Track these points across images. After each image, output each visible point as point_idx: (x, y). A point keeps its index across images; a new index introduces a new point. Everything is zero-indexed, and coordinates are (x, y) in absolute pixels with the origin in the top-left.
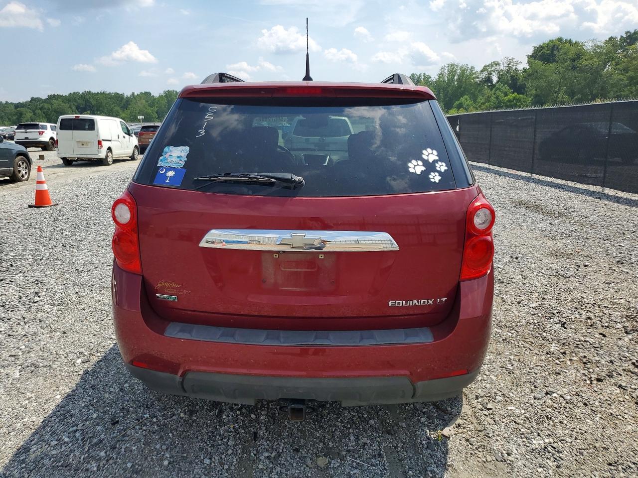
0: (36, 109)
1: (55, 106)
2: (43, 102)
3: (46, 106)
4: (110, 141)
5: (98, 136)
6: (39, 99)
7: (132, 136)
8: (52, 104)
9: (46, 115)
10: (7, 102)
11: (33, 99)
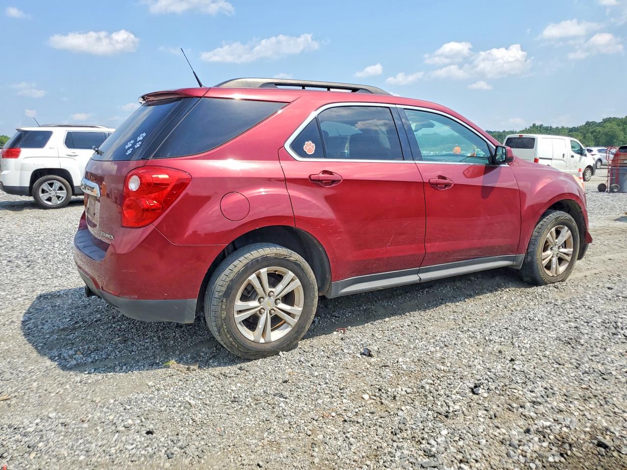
0: (587, 133)
1: (606, 130)
2: (597, 126)
3: (598, 129)
4: (551, 159)
5: (535, 154)
6: (594, 123)
7: (586, 155)
8: (604, 127)
9: (595, 138)
10: (562, 127)
11: (588, 123)
